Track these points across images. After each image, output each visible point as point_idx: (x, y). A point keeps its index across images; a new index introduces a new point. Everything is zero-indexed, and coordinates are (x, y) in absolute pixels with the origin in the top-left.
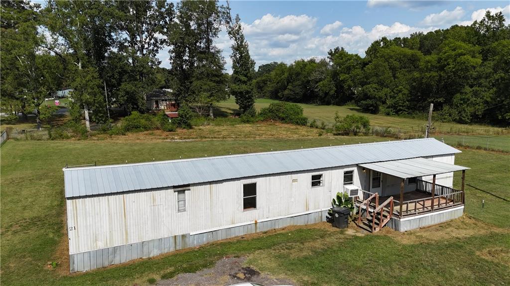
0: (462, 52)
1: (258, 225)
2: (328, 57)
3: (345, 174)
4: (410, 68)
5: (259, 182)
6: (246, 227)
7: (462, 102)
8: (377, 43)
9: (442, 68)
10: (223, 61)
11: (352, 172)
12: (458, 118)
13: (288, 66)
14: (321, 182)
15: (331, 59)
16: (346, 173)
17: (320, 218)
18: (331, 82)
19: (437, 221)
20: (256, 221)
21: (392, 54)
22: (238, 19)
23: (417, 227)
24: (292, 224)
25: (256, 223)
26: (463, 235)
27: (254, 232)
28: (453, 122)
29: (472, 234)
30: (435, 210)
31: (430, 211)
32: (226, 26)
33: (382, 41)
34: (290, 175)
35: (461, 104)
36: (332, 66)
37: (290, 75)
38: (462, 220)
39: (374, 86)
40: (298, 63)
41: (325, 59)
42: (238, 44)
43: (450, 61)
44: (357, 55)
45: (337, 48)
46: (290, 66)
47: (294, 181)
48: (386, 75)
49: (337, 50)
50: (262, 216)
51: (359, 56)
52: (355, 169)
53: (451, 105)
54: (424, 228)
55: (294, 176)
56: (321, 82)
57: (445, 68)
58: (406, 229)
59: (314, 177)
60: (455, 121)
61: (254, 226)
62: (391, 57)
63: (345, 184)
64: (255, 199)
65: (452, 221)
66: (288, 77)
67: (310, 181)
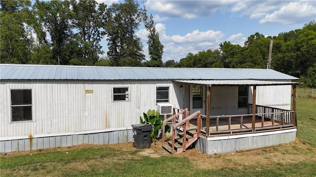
0: (312, 37)
1: (34, 141)
2: (219, 48)
3: (157, 89)
4: (276, 52)
5: (35, 88)
6: (15, 143)
7: (314, 73)
8: (252, 36)
9: (298, 49)
10: (141, 45)
11: (167, 88)
12: (311, 84)
13: (194, 55)
14: (127, 96)
15: (221, 49)
16: (159, 89)
17: (125, 138)
18: (221, 63)
19: (261, 145)
20: (31, 136)
21: (262, 43)
22: (151, 17)
23: (232, 150)
24: (86, 142)
25: (31, 139)
26: (289, 160)
27: (28, 149)
28: (308, 88)
29: (301, 160)
30: (256, 131)
31: (251, 131)
32: (144, 22)
33: (255, 35)
34: (82, 85)
35: (313, 74)
36: (223, 54)
37: (195, 61)
38: (293, 145)
39: (249, 64)
40: (200, 53)
41: (217, 50)
42: (152, 34)
43: (304, 44)
44: (238, 45)
45: (226, 42)
46: (195, 55)
47: (87, 91)
48: (258, 57)
49: (225, 43)
50: (41, 130)
51: (240, 46)
52: (171, 86)
53: (306, 75)
54: (241, 151)
55: (88, 86)
56: (214, 64)
57: (300, 49)
58: (215, 151)
59: (116, 90)
60: (309, 86)
61: (28, 142)
62: (261, 45)
63: (158, 101)
64: (30, 109)
65: (280, 145)
66: (194, 62)
67: (111, 94)
